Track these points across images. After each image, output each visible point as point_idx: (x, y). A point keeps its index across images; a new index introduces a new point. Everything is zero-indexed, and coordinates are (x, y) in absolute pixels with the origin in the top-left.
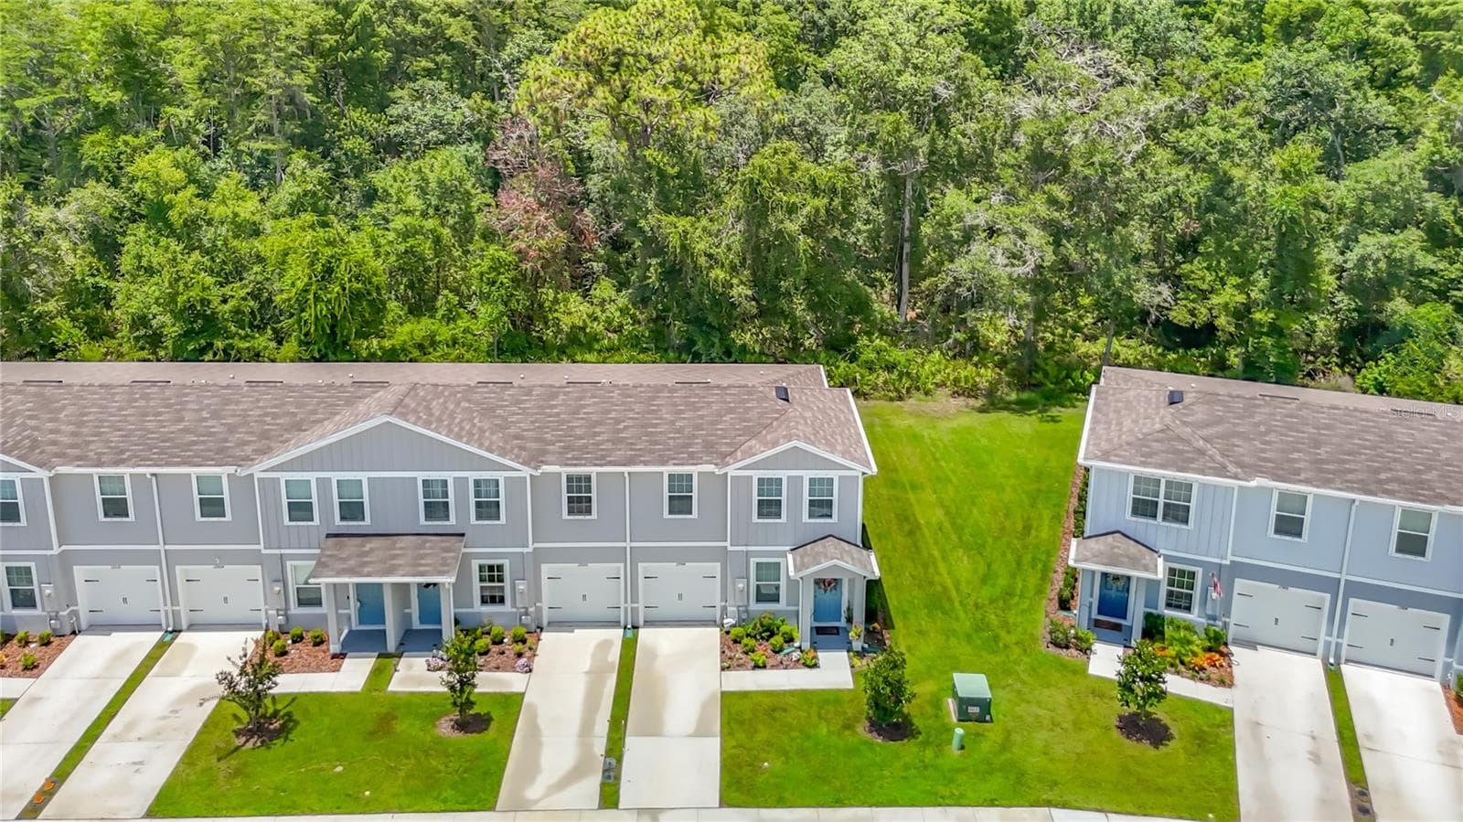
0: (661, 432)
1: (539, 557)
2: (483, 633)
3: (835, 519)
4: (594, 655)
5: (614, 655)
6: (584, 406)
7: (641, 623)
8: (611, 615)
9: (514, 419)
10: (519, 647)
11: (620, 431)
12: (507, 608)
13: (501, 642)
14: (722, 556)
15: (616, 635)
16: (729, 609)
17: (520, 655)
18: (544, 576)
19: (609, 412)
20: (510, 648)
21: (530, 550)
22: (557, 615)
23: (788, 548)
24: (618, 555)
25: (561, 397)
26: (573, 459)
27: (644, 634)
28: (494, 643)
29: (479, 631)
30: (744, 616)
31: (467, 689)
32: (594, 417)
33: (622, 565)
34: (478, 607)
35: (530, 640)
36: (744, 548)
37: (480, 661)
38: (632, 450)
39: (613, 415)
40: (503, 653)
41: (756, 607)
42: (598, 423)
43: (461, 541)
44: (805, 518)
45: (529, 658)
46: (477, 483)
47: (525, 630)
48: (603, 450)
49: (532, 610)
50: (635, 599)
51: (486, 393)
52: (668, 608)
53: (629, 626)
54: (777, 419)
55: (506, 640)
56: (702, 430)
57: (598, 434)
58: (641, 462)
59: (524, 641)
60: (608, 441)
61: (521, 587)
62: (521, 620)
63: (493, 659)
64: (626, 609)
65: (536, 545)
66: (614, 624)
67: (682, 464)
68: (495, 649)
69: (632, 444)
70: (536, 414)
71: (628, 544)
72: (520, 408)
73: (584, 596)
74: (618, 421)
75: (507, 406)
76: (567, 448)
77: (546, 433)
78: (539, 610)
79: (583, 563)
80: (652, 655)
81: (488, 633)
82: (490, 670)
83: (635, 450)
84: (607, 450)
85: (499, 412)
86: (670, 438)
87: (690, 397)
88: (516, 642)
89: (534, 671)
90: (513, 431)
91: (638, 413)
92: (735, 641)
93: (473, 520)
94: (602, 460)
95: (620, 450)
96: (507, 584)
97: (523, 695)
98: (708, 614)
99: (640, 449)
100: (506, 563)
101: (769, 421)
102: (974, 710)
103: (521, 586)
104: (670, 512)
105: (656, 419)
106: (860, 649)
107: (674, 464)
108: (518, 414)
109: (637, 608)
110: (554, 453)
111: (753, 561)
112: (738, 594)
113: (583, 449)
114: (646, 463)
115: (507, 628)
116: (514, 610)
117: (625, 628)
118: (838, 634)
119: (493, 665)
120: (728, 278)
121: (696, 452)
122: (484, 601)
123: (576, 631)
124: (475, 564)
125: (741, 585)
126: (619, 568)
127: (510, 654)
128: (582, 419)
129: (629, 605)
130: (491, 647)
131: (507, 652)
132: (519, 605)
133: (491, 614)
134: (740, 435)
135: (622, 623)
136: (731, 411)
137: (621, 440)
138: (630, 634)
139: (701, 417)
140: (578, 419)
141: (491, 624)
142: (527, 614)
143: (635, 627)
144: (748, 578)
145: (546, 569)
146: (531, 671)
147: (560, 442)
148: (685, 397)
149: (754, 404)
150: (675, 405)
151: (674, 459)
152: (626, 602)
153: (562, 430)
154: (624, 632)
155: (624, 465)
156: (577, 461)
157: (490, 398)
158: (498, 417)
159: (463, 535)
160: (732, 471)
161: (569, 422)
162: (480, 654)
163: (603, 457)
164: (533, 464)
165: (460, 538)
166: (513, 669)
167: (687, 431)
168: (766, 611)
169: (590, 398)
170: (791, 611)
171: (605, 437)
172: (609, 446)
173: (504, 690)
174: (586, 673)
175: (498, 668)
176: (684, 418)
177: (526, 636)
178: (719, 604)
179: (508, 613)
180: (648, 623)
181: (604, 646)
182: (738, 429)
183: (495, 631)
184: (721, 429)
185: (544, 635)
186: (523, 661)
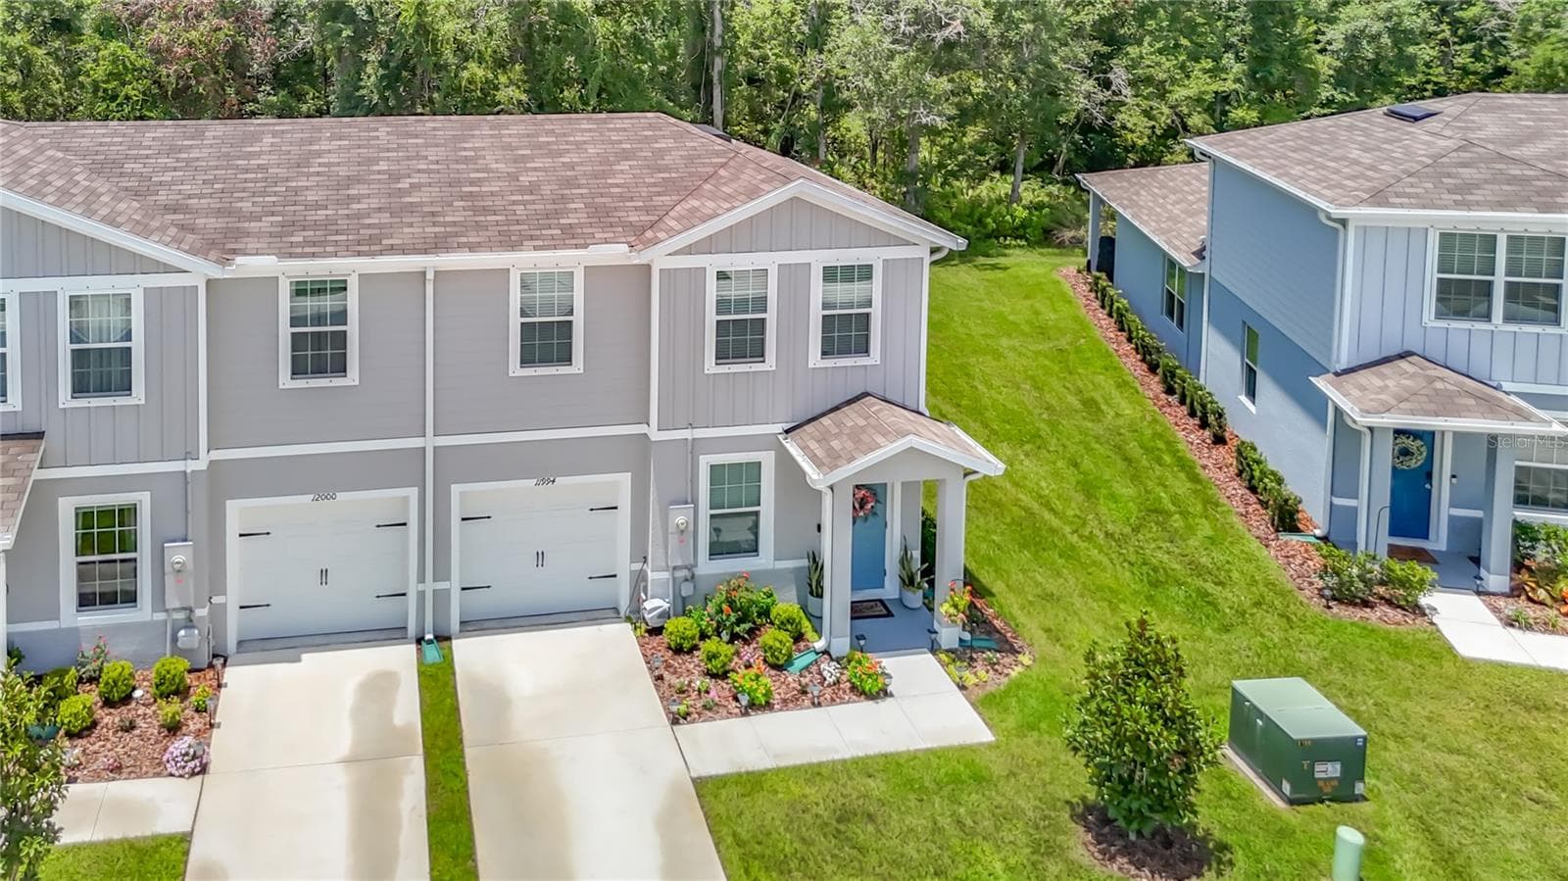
0: (492, 194)
1: (223, 482)
2: (80, 680)
3: (875, 356)
4: (357, 712)
5: (407, 709)
6: (319, 153)
7: (455, 626)
8: (384, 612)
9: (168, 177)
10: (171, 708)
11: (401, 192)
12: (144, 611)
13: (127, 699)
14: (638, 455)
15: (401, 658)
16: (651, 575)
17: (173, 729)
18: (233, 527)
19: (376, 161)
20: (149, 714)
21: (201, 465)
22: (262, 622)
23: (778, 428)
24: (404, 469)
25: (268, 140)
26: (306, 243)
27: (468, 652)
28: (108, 703)
29: (70, 679)
30: (687, 590)
31: (28, 850)
32: (343, 171)
33: (413, 493)
34: (71, 617)
35: (199, 690)
36: (687, 434)
37: (72, 752)
38: (435, 224)
39: (383, 166)
40: (130, 727)
41: (710, 568)
42: (350, 181)
43: (34, 451)
44: (815, 358)
45: (198, 734)
46: (76, 303)
47: (183, 664)
48: (369, 226)
49: (202, 612)
50: (442, 572)
51: (104, 135)
52: (517, 587)
53: (429, 636)
54: (723, 165)
55: (138, 694)
56: (579, 187)
57: (358, 199)
58: (460, 246)
59: (182, 692)
60: (379, 209)
61: (179, 558)
62: (175, 639)
63: (105, 747)
64: (422, 595)
65: (217, 455)
66: (392, 633)
67: (555, 248)
68: (110, 718)
69: (433, 214)
70: (217, 168)
71: (430, 442)
72: (178, 160)
73: (324, 573)
74: (395, 177)
75: (147, 157)
76: (290, 226)
77: (242, 199)
78: (218, 614)
79: (324, 493)
80: (498, 701)
81: (92, 680)
82: (97, 777)
83: (445, 224)
84: (380, 226)
85: (129, 167)
86: (514, 203)
87: (537, 135)
88: (166, 696)
89: (212, 768)
90: (162, 197)
91: (432, 162)
92: (678, 650)
93: (64, 396)
94: (372, 244)
95: (411, 225)
96: (144, 555)
97: (186, 838)
98: (598, 593)
99: (454, 224)
100: (143, 499)
101: (711, 170)
102: (1329, 770)
103: (178, 555)
104: (526, 361)
105: (478, 171)
106: (956, 645)
107: (536, 248)
108: (175, 169)
109: (448, 591)
110: (259, 235)
111: (705, 461)
112: (673, 540)
113: (328, 225)
114: (472, 248)
115: (141, 662)
116: (160, 616)
117: (419, 641)
118: (889, 614)
119: (103, 761)
120: (490, 76)
121: (581, 225)
122: (85, 601)
123: (304, 656)
124: (66, 508)
125: (680, 520)
126: (406, 499)
127: (148, 727)
128: (318, 174)
129: (430, 586)
130: (99, 713)
131: (140, 722)
132: (172, 602)
133: (101, 632)
134: (659, 194)
135: (412, 631)
136: (626, 156)
137: (411, 209)
138: (432, 653)
139: (572, 166)
140: (309, 175)
141: (101, 654)
142: (189, 624)
143: (442, 638)
144: (695, 502)
145: (237, 513)
146: (204, 769)
147: (273, 214)
148: (528, 136)
149: (670, 143)
150: (509, 147)
151: (532, 238)
152: (422, 579)
153: (275, 194)
154: (419, 650)
155: (426, 252)
156: (316, 248)
157: (113, 144)
158: (132, 174)
159: (39, 435)
160: (660, 257)
161: (287, 180)
162: (70, 735)
163: (372, 240)
164: (213, 255)
165: (33, 442)
166: (159, 769)
167: (546, 190)
168: (733, 575)
169: (331, 139)
170: (786, 570)
171: (374, 203)
172: (385, 218)
173: (134, 831)
174: (346, 761)
175: (117, 769)
176: (535, 169)
177: (189, 679)
178: (625, 568)
179: (144, 625)
180: (472, 626)
181: (379, 687)
182: (655, 185)
183: (111, 672)
184: (617, 186)
185: (232, 675)
186: (181, 745)
